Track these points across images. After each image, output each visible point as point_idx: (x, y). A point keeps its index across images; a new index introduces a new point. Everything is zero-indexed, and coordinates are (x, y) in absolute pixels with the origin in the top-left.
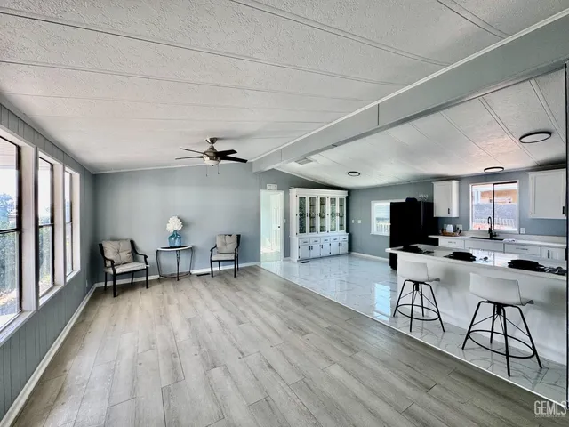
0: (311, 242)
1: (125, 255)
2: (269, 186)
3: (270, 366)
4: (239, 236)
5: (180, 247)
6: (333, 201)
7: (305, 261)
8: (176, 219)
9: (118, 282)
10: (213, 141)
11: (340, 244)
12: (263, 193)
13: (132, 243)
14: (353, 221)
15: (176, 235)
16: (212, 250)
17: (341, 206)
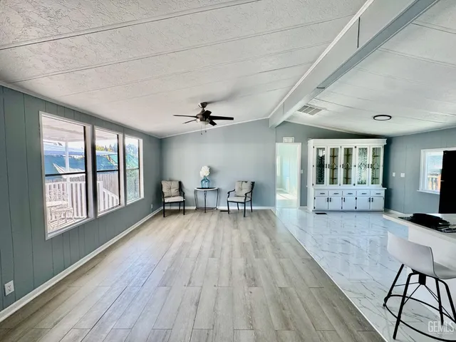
0: (331, 194)
1: (174, 191)
2: (285, 139)
3: (197, 304)
4: (253, 184)
5: (208, 188)
6: (364, 151)
7: (320, 213)
8: (206, 167)
9: (166, 208)
10: (204, 105)
11: (371, 200)
12: (278, 145)
13: (180, 183)
14: (394, 174)
15: (205, 179)
16: (229, 193)
17: (375, 156)
